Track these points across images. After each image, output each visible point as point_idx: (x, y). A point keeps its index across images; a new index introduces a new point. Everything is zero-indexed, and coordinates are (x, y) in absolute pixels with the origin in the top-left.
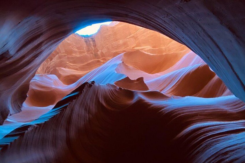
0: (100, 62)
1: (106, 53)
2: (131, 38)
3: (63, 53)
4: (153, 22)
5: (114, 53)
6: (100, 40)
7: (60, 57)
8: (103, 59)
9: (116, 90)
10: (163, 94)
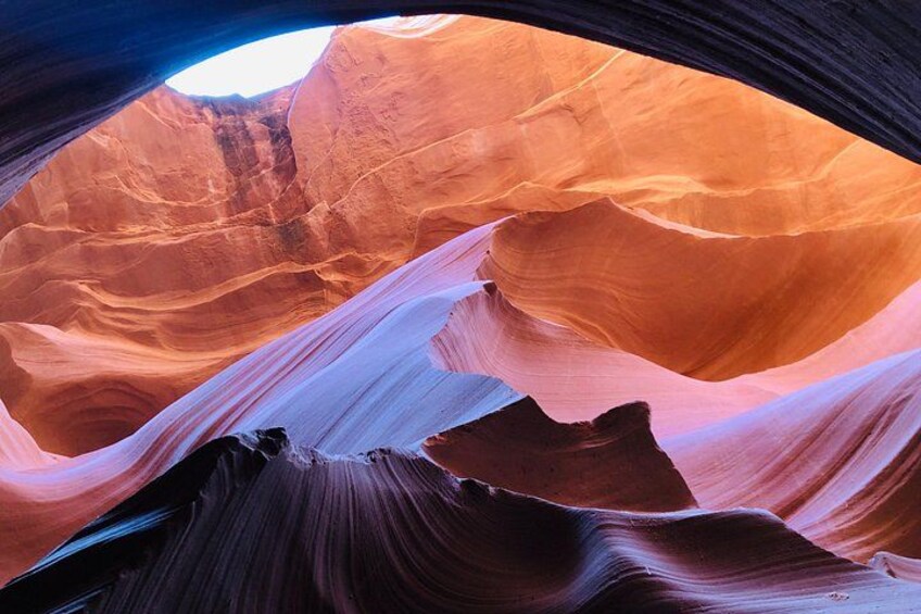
0: (321, 284)
1: (363, 219)
2: (547, 120)
3: (58, 218)
4: (717, 22)
5: (425, 219)
6: (328, 129)
7: (30, 250)
8: (340, 267)
9: (436, 501)
10: (806, 535)
